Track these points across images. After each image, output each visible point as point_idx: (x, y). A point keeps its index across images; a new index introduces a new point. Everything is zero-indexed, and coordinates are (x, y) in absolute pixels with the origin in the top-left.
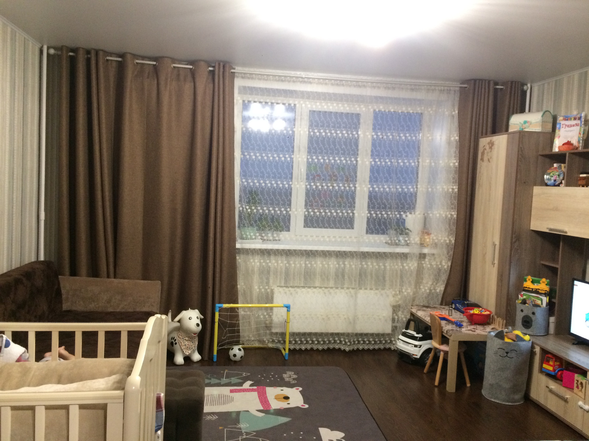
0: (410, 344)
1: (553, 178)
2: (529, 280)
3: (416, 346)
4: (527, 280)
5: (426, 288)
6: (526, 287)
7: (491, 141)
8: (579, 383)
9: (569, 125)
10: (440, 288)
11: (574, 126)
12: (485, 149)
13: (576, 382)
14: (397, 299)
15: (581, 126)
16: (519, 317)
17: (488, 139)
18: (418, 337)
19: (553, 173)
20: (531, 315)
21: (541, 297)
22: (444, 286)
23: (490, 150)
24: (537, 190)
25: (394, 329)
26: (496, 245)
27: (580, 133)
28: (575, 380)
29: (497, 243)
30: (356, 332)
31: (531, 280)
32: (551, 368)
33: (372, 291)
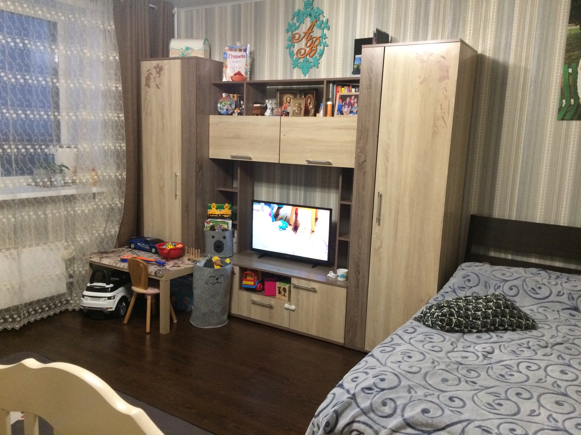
0: (102, 297)
1: (225, 108)
2: (214, 207)
3: (109, 298)
4: (212, 207)
5: (101, 232)
6: (212, 214)
7: (158, 65)
8: (281, 289)
9: (235, 56)
10: (115, 230)
11: (239, 57)
12: (151, 74)
13: (277, 289)
14: (71, 251)
15: (247, 58)
16: (210, 243)
17: (154, 63)
18: (109, 288)
19: (225, 102)
20: (222, 240)
21: (226, 221)
22: (119, 226)
23: (158, 75)
24: (213, 119)
25: (70, 286)
26: (177, 176)
27: (246, 65)
28: (277, 287)
29: (179, 174)
30: (24, 302)
31: (216, 207)
32: (252, 283)
33: (39, 247)
